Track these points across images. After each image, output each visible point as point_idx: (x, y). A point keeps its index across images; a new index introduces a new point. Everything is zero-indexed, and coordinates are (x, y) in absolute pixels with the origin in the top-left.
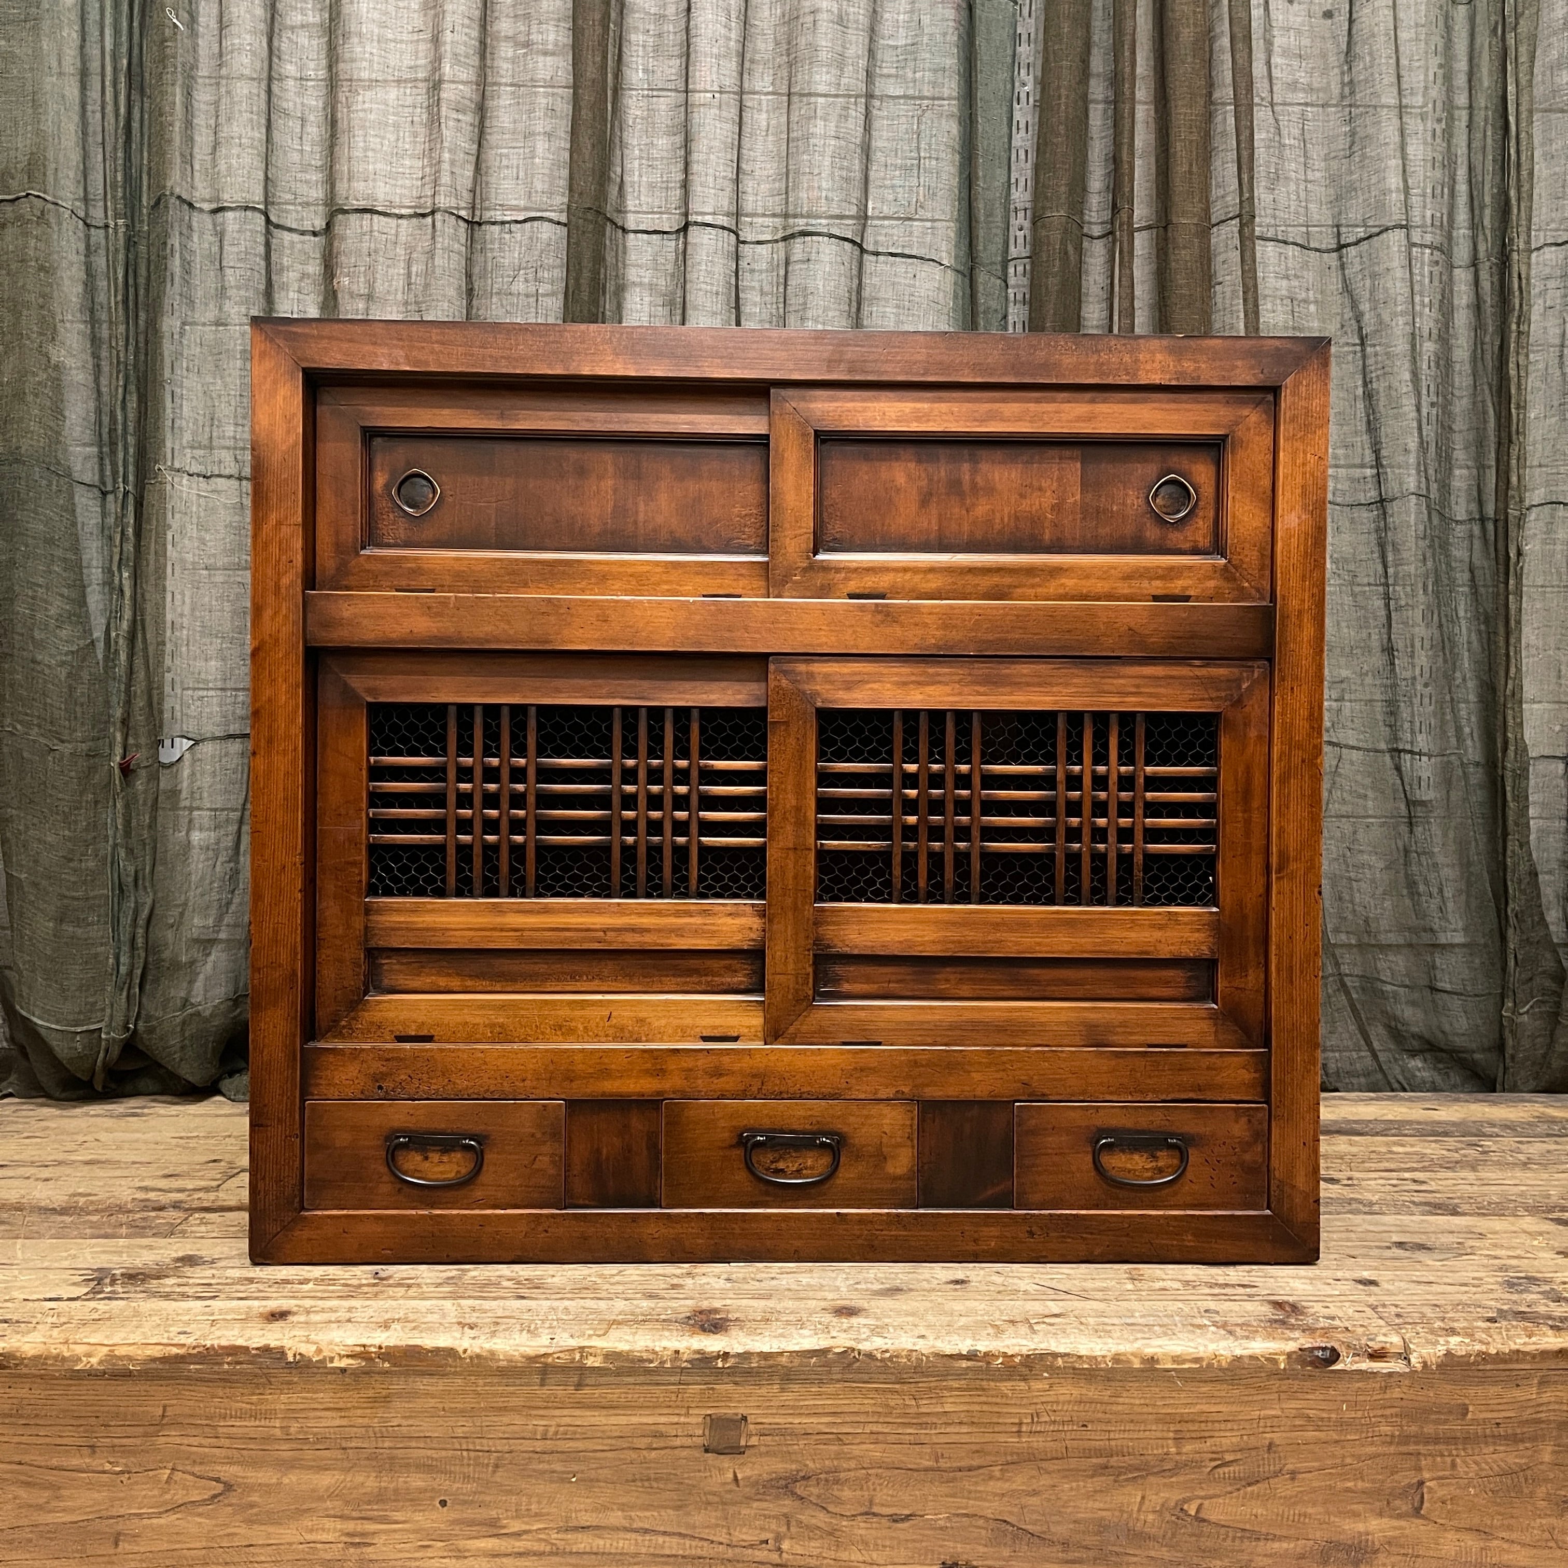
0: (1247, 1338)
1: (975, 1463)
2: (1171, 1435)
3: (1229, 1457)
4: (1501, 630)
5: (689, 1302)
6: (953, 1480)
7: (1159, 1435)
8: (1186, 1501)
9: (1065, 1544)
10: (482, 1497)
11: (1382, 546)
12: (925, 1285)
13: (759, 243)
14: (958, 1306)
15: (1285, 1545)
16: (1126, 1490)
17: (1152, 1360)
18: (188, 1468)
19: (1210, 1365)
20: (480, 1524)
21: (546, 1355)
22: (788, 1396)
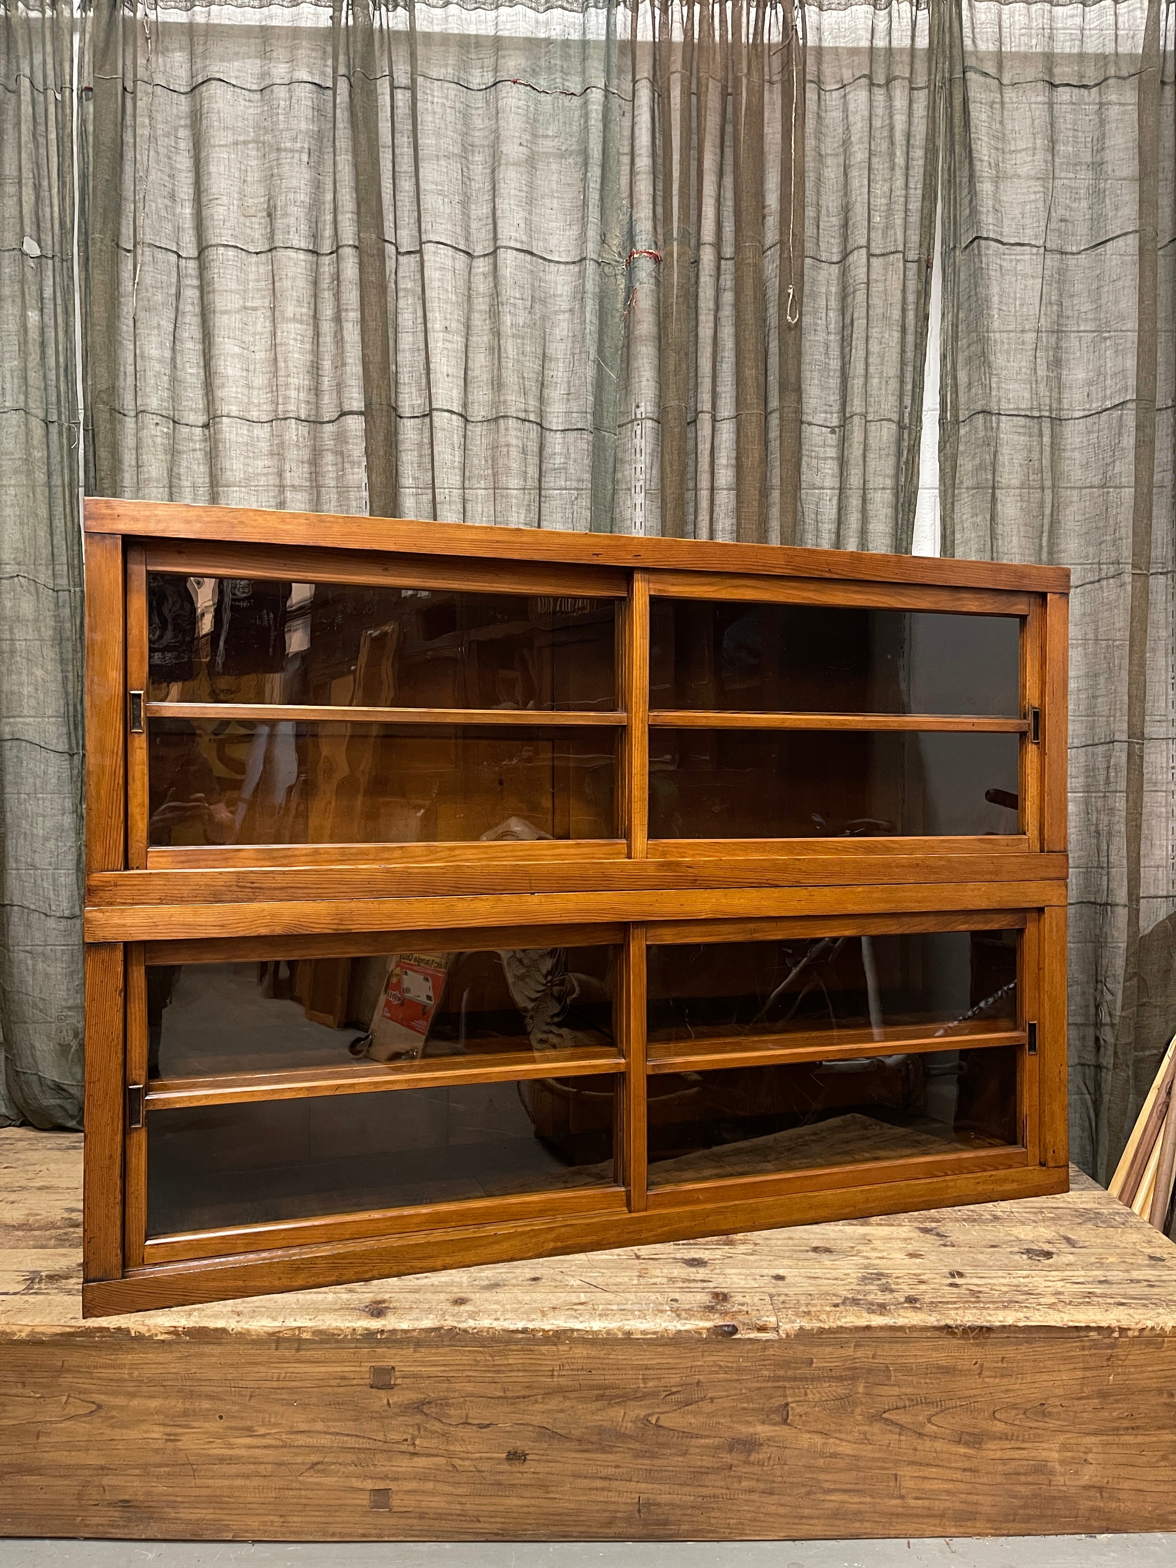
0: (686, 1319)
1: (528, 1393)
2: (640, 1377)
3: (674, 1390)
5: (370, 1298)
6: (514, 1404)
7: (634, 1377)
8: (649, 1415)
9: (580, 1441)
10: (243, 1414)
12: (514, 1281)
14: (527, 1298)
15: (707, 1441)
16: (615, 1409)
17: (629, 1333)
18: (77, 1396)
19: (662, 1336)
20: (242, 1429)
21: (279, 1332)
22: (418, 1355)
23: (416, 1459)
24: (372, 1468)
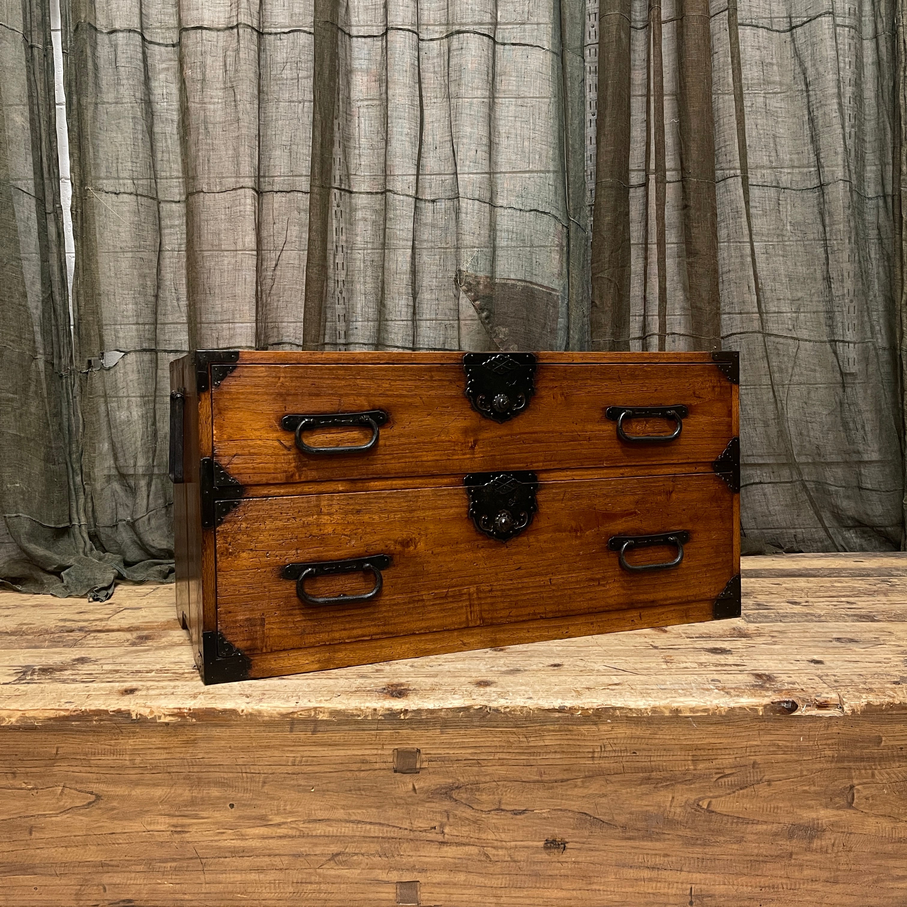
0: (738, 696)
1: (565, 777)
2: (690, 758)
3: (727, 772)
4: (898, 264)
5: (386, 680)
6: (552, 788)
7: (682, 758)
8: (700, 800)
9: (624, 827)
10: (255, 802)
11: (822, 214)
12: (534, 667)
13: (432, 40)
14: (554, 679)
15: (765, 827)
16: (662, 793)
17: (677, 711)
18: (73, 786)
19: (714, 714)
20: (255, 818)
21: (293, 713)
22: (444, 736)
23: (445, 848)
24: (398, 858)
